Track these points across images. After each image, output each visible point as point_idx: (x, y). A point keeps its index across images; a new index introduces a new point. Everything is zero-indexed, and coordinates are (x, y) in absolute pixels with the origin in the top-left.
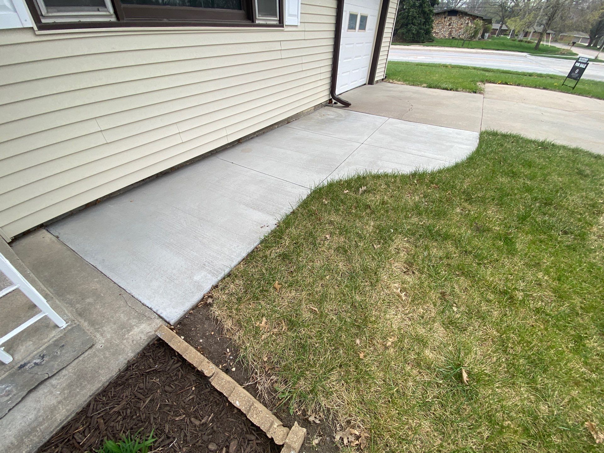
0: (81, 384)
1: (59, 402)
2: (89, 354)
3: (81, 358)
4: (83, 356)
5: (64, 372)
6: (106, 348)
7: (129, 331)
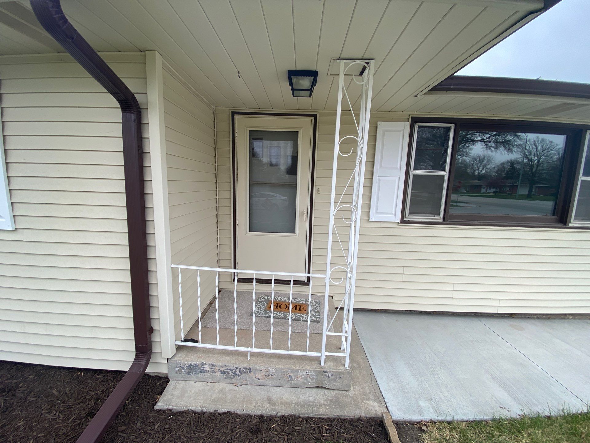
0: (336, 405)
1: (324, 404)
2: (344, 393)
3: (341, 392)
4: (342, 391)
5: (331, 391)
6: (353, 398)
7: (367, 400)
